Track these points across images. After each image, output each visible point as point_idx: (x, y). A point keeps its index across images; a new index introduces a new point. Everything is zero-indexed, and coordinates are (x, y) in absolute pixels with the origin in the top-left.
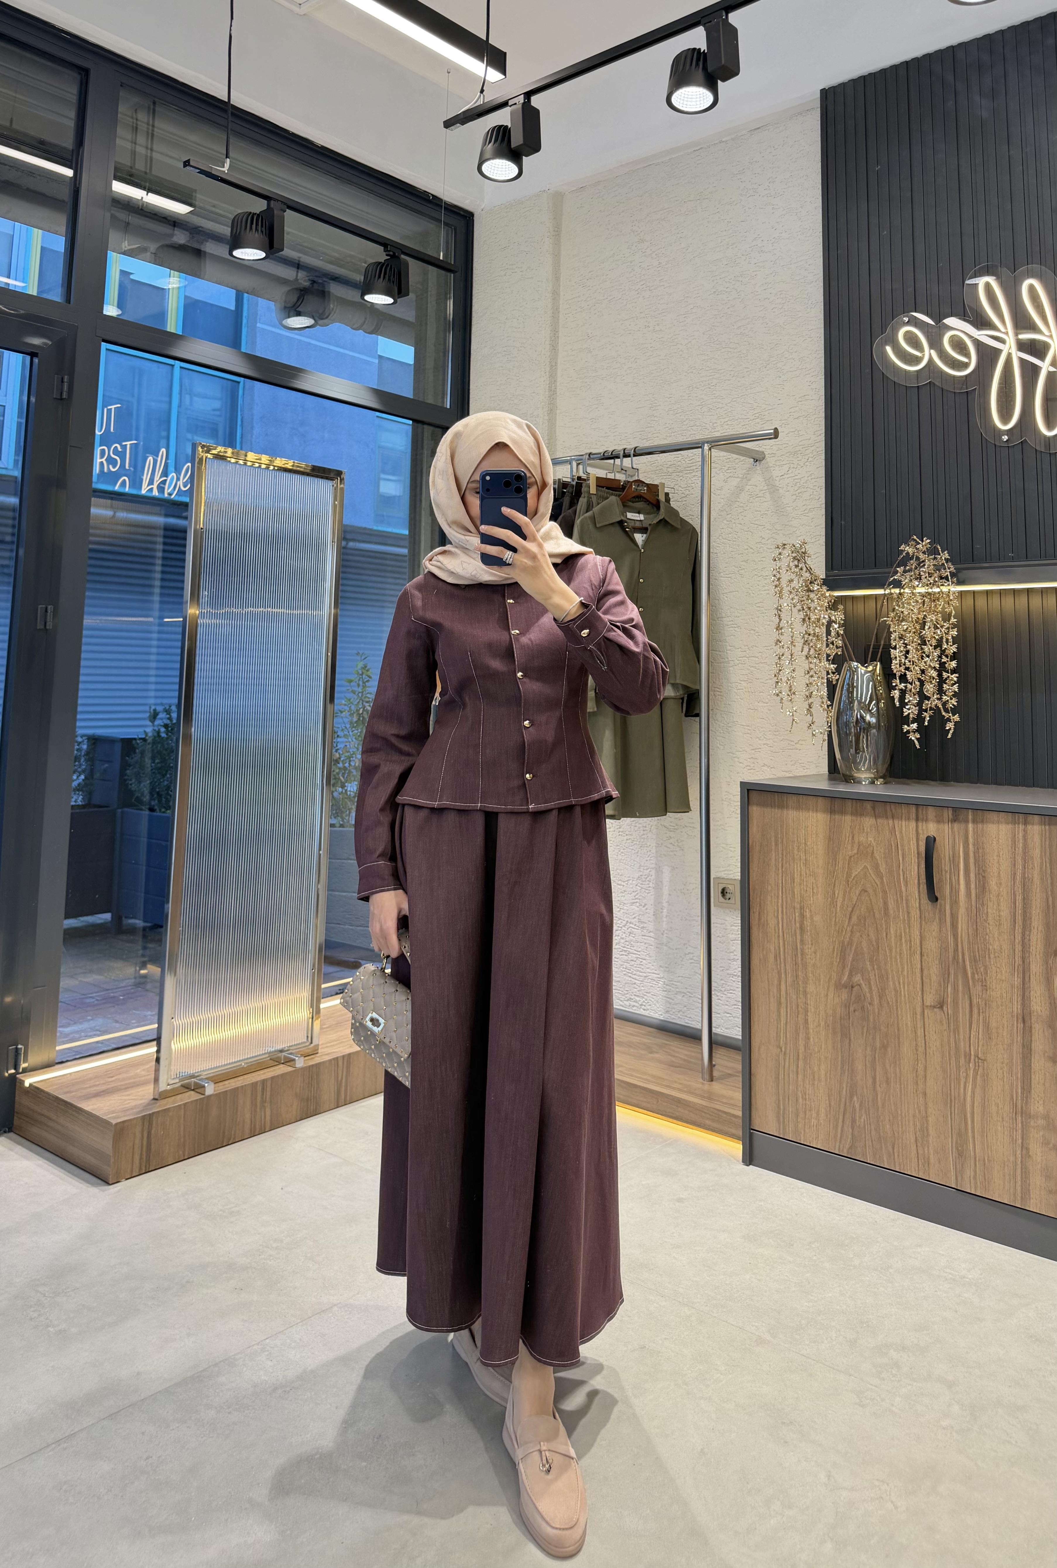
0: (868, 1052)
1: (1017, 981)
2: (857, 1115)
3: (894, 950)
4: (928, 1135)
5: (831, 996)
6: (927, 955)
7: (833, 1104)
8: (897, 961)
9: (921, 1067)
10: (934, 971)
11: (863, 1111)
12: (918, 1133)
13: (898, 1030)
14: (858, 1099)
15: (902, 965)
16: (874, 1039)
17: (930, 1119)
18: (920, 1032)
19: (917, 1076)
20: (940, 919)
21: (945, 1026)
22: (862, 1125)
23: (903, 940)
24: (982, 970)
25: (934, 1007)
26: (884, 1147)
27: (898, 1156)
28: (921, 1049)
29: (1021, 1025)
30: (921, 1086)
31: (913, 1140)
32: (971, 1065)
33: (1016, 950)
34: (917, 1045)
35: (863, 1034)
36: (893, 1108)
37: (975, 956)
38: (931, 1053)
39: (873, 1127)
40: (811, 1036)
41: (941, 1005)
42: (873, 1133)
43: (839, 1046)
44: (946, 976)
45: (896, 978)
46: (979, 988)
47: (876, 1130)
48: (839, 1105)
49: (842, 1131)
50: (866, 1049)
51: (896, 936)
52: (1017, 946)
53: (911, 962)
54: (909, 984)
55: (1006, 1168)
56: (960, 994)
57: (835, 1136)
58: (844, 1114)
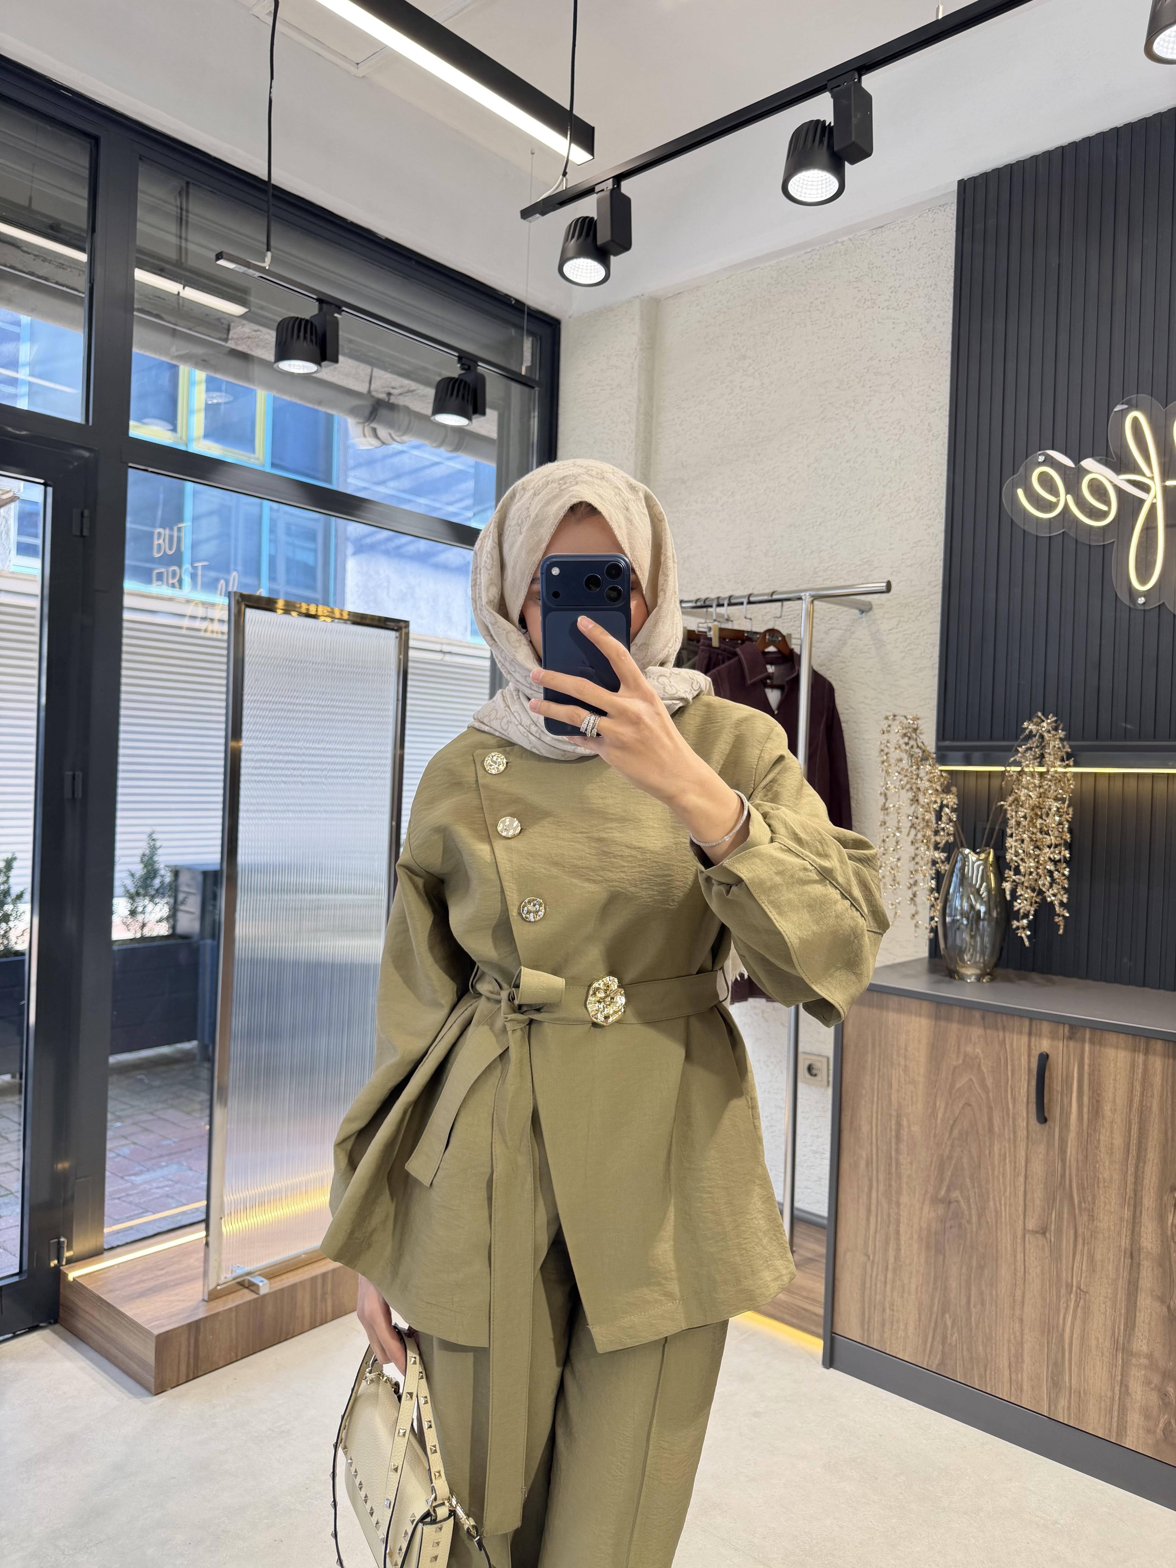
0: (964, 1269)
1: (1127, 1214)
2: (949, 1332)
3: (997, 1170)
4: (1023, 1361)
5: (926, 1208)
6: (1032, 1178)
7: (922, 1318)
8: (998, 1180)
9: (1019, 1292)
10: (1038, 1194)
11: (955, 1329)
12: (1012, 1359)
13: (997, 1252)
14: (950, 1317)
15: (1004, 1185)
16: (971, 1258)
17: (1026, 1346)
18: (1020, 1256)
19: (1014, 1301)
20: (1048, 1142)
21: (1047, 1253)
22: (954, 1343)
23: (1008, 1160)
24: (1090, 1199)
25: (1036, 1232)
26: (975, 1368)
27: (990, 1379)
28: (1020, 1274)
29: (1128, 1261)
30: (1018, 1313)
31: (1006, 1364)
32: (1072, 1296)
33: (1129, 1182)
34: (1015, 1269)
35: (959, 1251)
36: (987, 1331)
37: (1083, 1184)
38: (1031, 1280)
39: (965, 1347)
40: (903, 1247)
41: (1043, 1231)
42: (965, 1353)
43: (932, 1261)
44: (1051, 1201)
45: (997, 1198)
46: (1086, 1218)
47: (968, 1350)
48: (930, 1321)
49: (932, 1346)
50: (961, 1268)
51: (1000, 1155)
52: (1129, 1178)
53: (1014, 1183)
54: (1011, 1205)
55: (1103, 1403)
56: (1065, 1223)
57: (924, 1350)
58: (935, 1330)
